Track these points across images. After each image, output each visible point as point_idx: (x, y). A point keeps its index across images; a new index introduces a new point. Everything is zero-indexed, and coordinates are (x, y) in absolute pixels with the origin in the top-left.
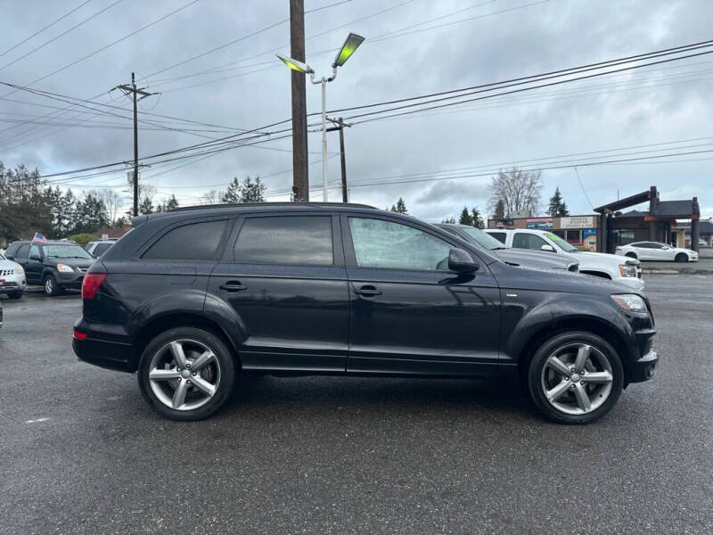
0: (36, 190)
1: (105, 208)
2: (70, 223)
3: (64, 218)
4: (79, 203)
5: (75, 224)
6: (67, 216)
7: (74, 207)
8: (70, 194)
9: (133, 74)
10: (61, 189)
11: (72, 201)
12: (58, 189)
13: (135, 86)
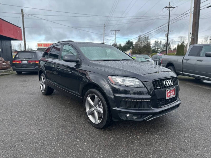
0: (147, 41)
1: (170, 45)
2: (160, 50)
3: (159, 48)
4: (163, 44)
5: (161, 50)
6: (160, 48)
7: (162, 45)
8: (161, 42)
9: (170, 2)
10: (159, 41)
11: (161, 43)
12: (158, 40)
13: (170, 6)
